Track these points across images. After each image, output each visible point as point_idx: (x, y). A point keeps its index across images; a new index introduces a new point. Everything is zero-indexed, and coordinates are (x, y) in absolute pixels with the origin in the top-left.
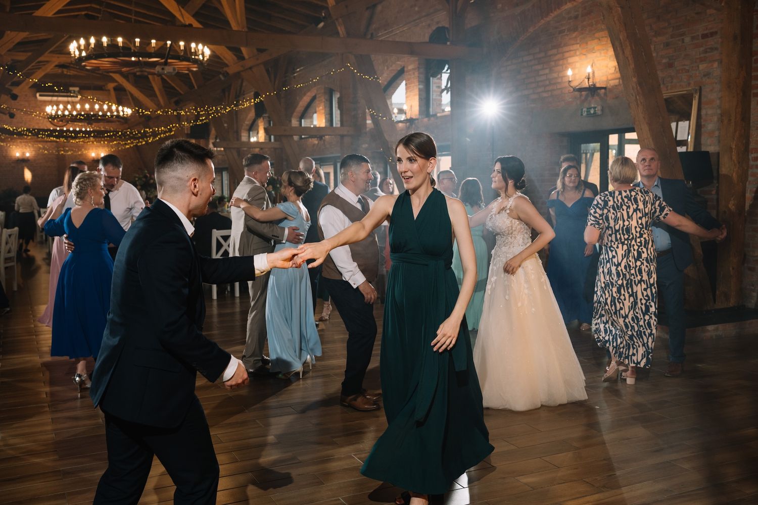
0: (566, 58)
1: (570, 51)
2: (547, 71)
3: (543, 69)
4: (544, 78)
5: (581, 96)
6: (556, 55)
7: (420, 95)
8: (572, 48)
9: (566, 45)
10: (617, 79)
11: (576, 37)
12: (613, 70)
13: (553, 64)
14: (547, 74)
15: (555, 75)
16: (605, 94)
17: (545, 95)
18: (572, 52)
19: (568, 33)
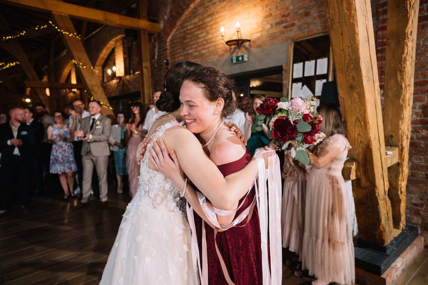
0: (218, 23)
1: (221, 16)
2: (204, 34)
3: (202, 33)
4: (202, 39)
5: (231, 49)
6: (210, 21)
7: (125, 61)
8: (222, 14)
9: (218, 12)
10: (258, 32)
11: (225, 6)
12: (255, 26)
13: (208, 28)
14: (204, 37)
15: (210, 36)
16: (250, 45)
17: (204, 51)
18: (222, 18)
19: (219, 4)
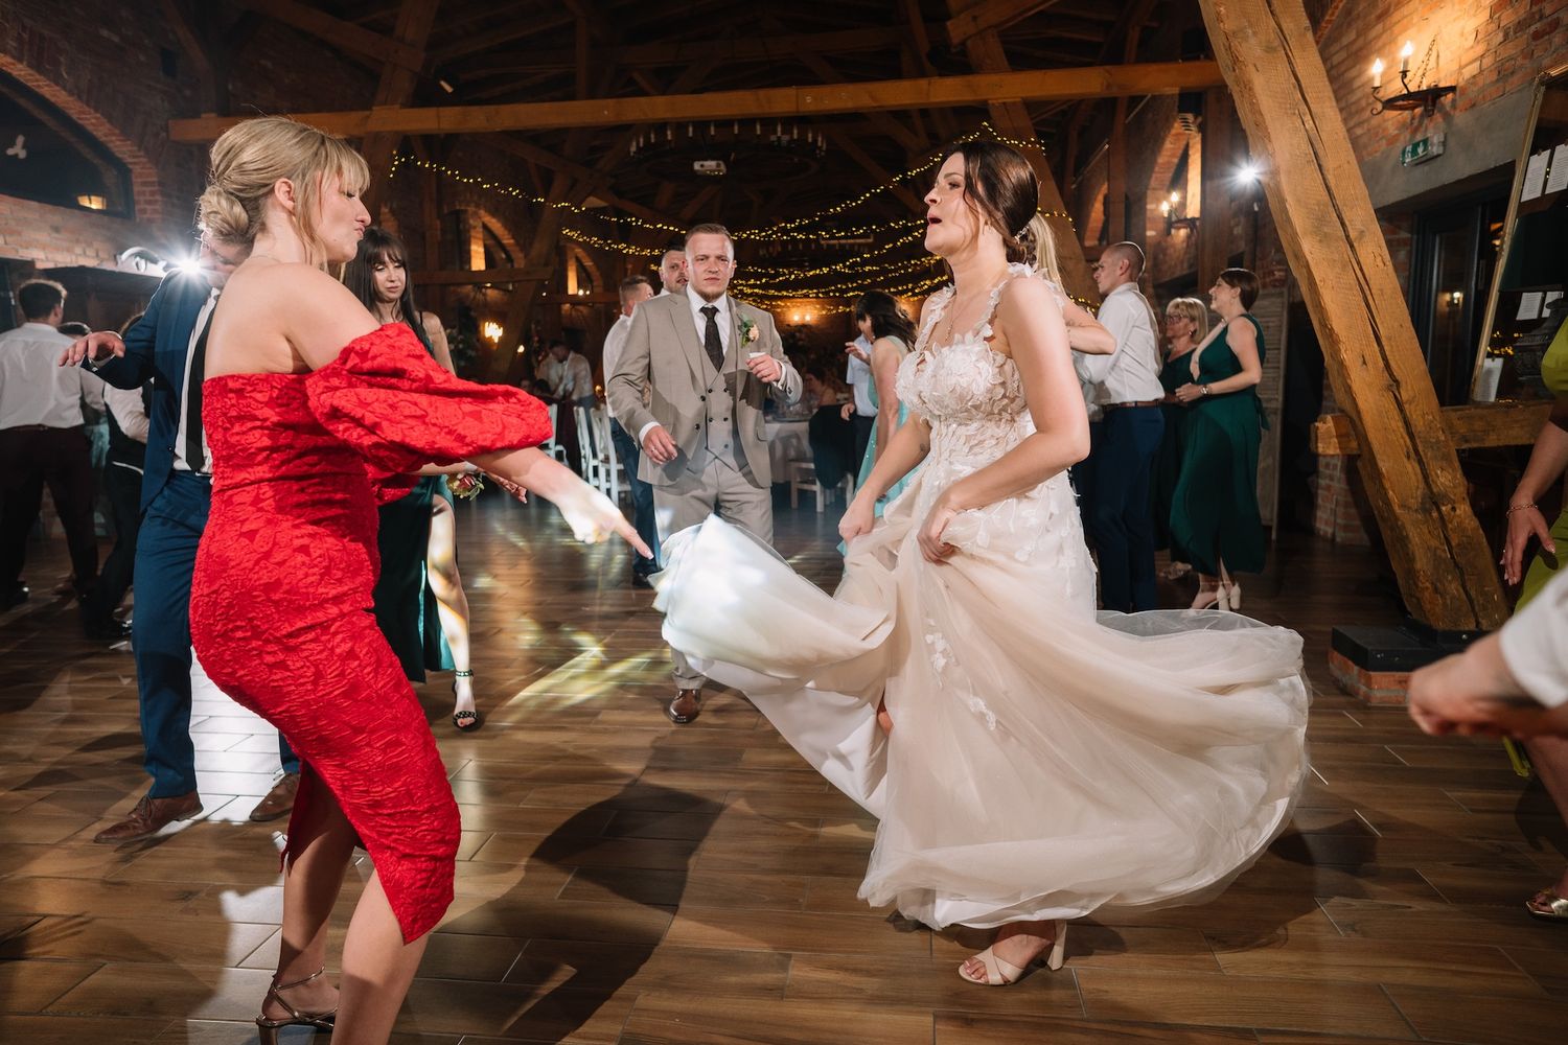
0: (1396, 38)
10: (1475, 60)
12: (1471, 39)
16: (1454, 104)
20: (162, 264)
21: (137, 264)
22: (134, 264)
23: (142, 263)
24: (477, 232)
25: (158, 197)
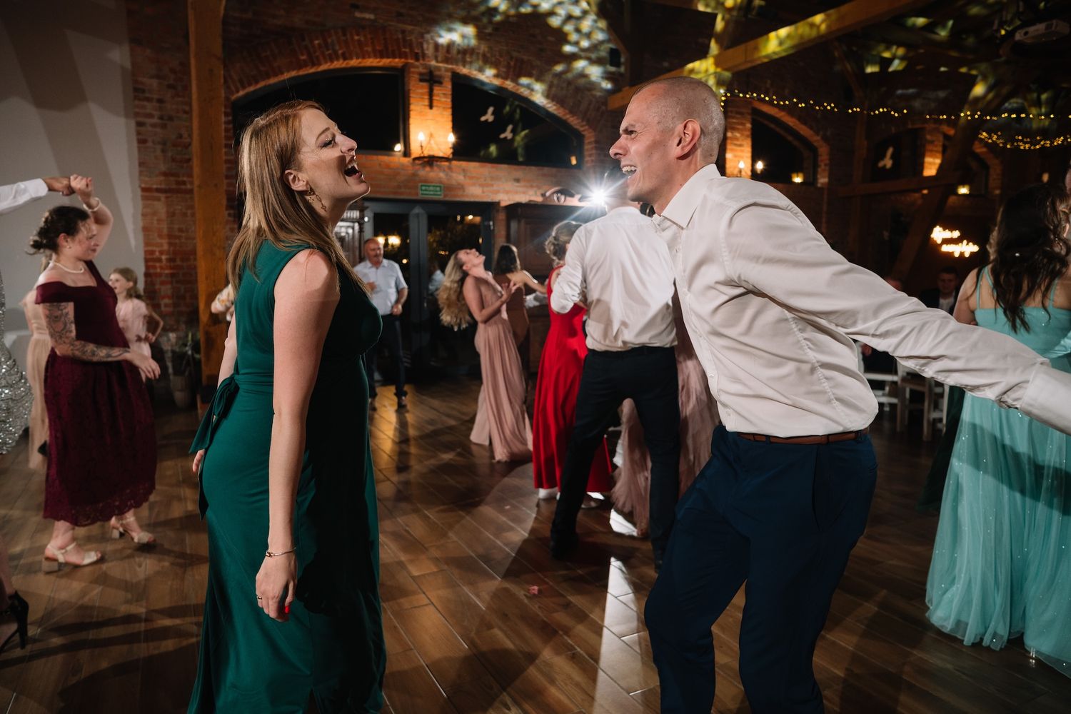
20: (578, 197)
21: (558, 198)
22: (555, 198)
23: (562, 198)
24: (936, 146)
25: (594, 151)
